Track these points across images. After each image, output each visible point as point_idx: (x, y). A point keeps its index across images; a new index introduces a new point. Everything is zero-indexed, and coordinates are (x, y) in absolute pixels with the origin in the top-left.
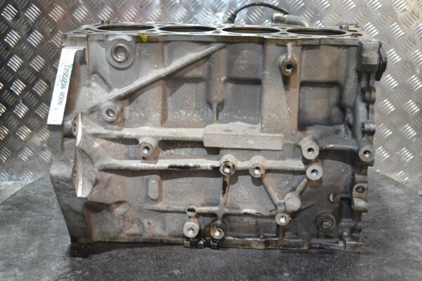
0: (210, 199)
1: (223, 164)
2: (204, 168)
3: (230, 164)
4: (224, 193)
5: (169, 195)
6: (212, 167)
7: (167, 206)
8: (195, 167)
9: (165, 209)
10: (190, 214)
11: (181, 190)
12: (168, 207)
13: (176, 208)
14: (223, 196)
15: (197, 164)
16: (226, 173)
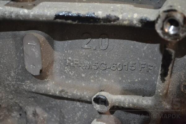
0: (140, 82)
1: (163, 16)
2: (126, 23)
3: (178, 17)
4: (164, 75)
5: (67, 70)
6: (141, 21)
7: (60, 89)
8: (108, 19)
9: (57, 93)
10: (98, 107)
11: (87, 62)
12: (62, 91)
13: (77, 93)
14: (163, 80)
15: (113, 14)
16: (167, 34)
